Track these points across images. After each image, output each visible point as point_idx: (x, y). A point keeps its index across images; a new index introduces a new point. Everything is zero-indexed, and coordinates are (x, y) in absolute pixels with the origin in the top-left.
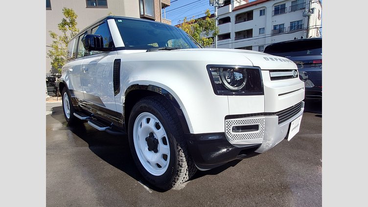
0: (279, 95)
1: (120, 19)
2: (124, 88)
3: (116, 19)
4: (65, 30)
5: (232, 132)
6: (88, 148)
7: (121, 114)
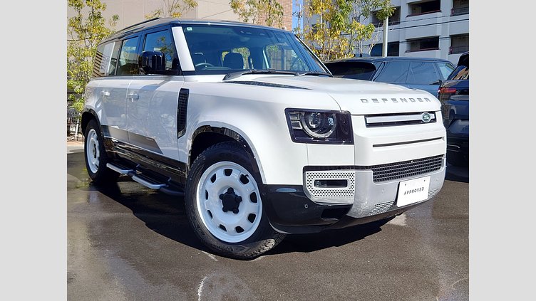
0: (374, 146)
1: (189, 25)
2: (191, 128)
3: (184, 26)
4: (79, 5)
5: (313, 187)
6: (132, 214)
7: (184, 164)
